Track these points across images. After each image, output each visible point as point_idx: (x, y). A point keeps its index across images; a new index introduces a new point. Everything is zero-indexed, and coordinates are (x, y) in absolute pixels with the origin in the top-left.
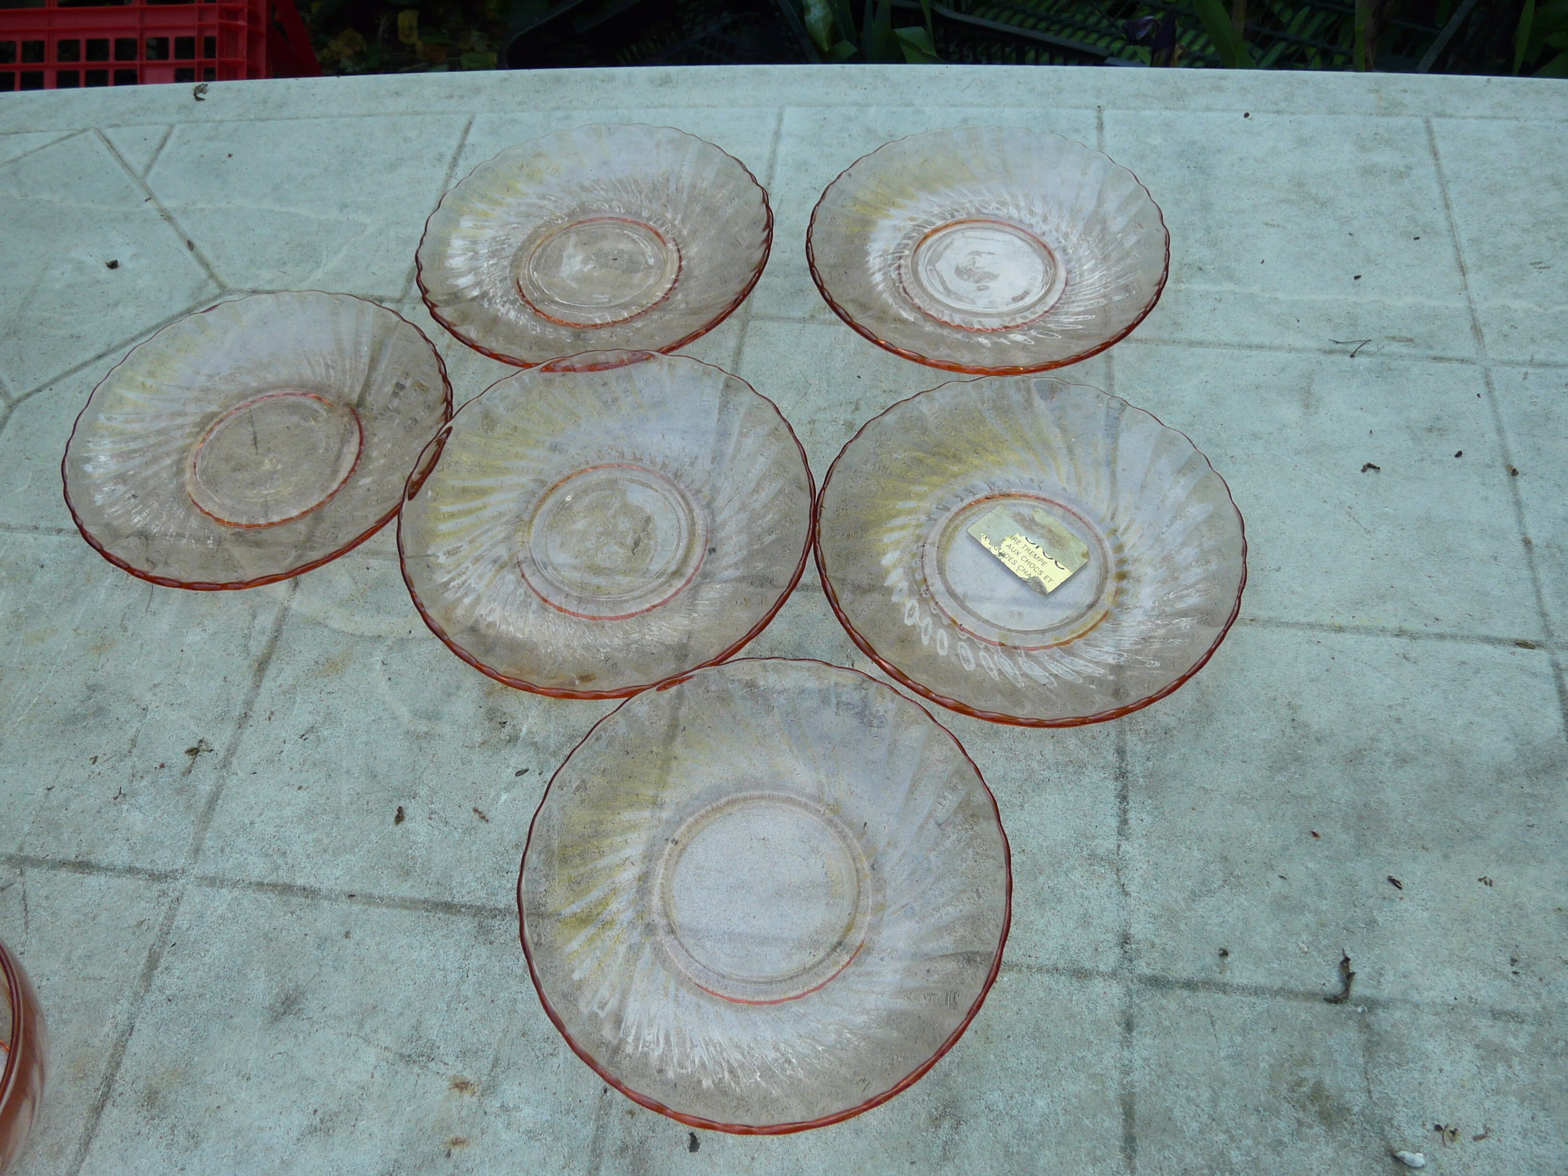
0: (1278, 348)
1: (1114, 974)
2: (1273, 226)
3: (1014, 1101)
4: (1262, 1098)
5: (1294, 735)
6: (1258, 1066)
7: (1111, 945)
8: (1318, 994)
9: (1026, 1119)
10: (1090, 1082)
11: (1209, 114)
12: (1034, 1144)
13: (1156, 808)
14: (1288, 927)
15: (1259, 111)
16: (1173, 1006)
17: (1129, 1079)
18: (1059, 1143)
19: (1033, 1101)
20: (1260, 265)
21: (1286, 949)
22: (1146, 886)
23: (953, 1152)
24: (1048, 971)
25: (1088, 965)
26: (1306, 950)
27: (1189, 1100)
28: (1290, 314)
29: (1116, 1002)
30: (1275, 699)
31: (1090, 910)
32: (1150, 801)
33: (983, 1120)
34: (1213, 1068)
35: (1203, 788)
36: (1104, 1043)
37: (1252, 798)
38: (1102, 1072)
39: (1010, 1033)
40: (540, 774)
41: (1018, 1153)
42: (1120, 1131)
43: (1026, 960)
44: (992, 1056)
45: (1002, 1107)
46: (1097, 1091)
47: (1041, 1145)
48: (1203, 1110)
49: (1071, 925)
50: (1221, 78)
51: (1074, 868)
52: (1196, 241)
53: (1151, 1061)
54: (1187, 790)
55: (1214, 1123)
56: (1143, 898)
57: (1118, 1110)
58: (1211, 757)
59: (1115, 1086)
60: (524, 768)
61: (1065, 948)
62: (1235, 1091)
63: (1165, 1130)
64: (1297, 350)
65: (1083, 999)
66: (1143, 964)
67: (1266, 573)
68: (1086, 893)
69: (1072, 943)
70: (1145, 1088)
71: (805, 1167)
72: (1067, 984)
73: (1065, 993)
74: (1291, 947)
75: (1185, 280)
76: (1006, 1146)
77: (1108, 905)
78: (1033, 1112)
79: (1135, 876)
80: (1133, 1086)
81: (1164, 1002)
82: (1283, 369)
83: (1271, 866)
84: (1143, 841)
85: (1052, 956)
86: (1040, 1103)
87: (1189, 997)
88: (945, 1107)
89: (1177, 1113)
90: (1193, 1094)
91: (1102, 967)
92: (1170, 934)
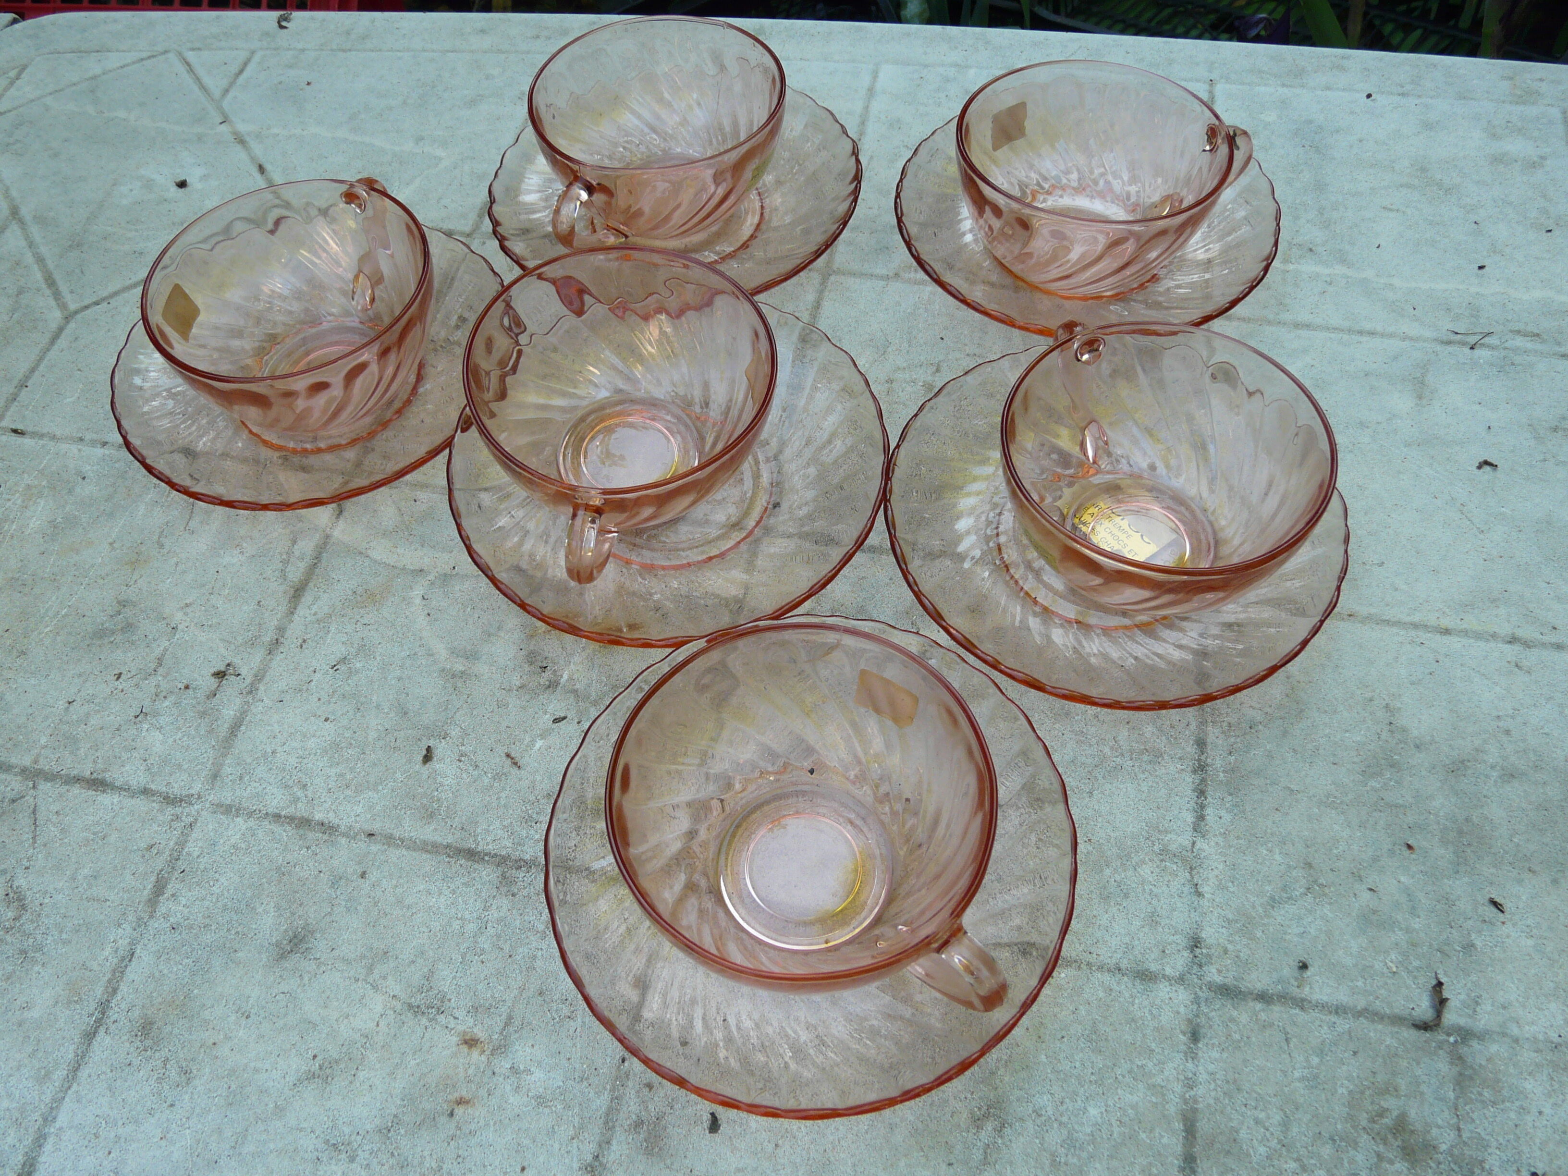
0: (1391, 336)
1: (1181, 980)
2: (1391, 210)
3: (1065, 1107)
4: (1339, 1127)
5: (1390, 740)
6: (1336, 1091)
7: (1180, 947)
8: (1405, 1019)
9: (1076, 1127)
10: (1149, 1093)
11: (1328, 92)
12: (1084, 1155)
13: (1236, 806)
14: (1376, 944)
15: (1383, 93)
16: (1244, 1018)
17: (1192, 1093)
18: (1111, 1157)
19: (1085, 1108)
20: (1375, 249)
21: (1372, 967)
22: (1221, 887)
23: (995, 1156)
24: (1109, 970)
25: (1154, 967)
26: (1394, 969)
27: (1257, 1121)
28: (1406, 301)
29: (1182, 1010)
30: (1371, 700)
31: (1159, 909)
32: (1230, 798)
33: (1029, 1124)
34: (1286, 1089)
35: (1289, 788)
36: (1166, 1052)
37: (1341, 803)
38: (1163, 1084)
39: (1064, 1033)
40: (579, 723)
41: (1066, 1164)
42: (1179, 1149)
43: (1086, 957)
44: (1043, 1057)
45: (1050, 1113)
46: (1156, 1103)
47: (1091, 1157)
48: (1272, 1134)
49: (1137, 923)
50: (1343, 58)
51: (1143, 862)
52: (1308, 221)
53: (1218, 1076)
54: (1271, 789)
55: (1284, 1149)
56: (1217, 900)
57: (1178, 1126)
58: (1299, 756)
59: (1177, 1100)
60: (563, 715)
61: (1129, 947)
62: (1309, 1117)
63: (1229, 1152)
64: (1411, 339)
65: (1146, 1003)
66: (1214, 971)
67: (1368, 567)
68: (1155, 890)
69: (1137, 942)
70: (1209, 1105)
71: (832, 1159)
72: (1130, 985)
73: (1127, 995)
74: (1378, 966)
75: (1293, 260)
76: (1053, 1155)
77: (1179, 905)
78: (1084, 1121)
79: (1210, 876)
80: (1196, 1102)
81: (1235, 1013)
82: (1396, 358)
83: (1360, 876)
84: (1220, 840)
85: (1115, 955)
86: (1093, 1112)
87: (1263, 1010)
88: (989, 1107)
89: (1243, 1134)
90: (1262, 1115)
91: (1168, 971)
92: (1245, 941)
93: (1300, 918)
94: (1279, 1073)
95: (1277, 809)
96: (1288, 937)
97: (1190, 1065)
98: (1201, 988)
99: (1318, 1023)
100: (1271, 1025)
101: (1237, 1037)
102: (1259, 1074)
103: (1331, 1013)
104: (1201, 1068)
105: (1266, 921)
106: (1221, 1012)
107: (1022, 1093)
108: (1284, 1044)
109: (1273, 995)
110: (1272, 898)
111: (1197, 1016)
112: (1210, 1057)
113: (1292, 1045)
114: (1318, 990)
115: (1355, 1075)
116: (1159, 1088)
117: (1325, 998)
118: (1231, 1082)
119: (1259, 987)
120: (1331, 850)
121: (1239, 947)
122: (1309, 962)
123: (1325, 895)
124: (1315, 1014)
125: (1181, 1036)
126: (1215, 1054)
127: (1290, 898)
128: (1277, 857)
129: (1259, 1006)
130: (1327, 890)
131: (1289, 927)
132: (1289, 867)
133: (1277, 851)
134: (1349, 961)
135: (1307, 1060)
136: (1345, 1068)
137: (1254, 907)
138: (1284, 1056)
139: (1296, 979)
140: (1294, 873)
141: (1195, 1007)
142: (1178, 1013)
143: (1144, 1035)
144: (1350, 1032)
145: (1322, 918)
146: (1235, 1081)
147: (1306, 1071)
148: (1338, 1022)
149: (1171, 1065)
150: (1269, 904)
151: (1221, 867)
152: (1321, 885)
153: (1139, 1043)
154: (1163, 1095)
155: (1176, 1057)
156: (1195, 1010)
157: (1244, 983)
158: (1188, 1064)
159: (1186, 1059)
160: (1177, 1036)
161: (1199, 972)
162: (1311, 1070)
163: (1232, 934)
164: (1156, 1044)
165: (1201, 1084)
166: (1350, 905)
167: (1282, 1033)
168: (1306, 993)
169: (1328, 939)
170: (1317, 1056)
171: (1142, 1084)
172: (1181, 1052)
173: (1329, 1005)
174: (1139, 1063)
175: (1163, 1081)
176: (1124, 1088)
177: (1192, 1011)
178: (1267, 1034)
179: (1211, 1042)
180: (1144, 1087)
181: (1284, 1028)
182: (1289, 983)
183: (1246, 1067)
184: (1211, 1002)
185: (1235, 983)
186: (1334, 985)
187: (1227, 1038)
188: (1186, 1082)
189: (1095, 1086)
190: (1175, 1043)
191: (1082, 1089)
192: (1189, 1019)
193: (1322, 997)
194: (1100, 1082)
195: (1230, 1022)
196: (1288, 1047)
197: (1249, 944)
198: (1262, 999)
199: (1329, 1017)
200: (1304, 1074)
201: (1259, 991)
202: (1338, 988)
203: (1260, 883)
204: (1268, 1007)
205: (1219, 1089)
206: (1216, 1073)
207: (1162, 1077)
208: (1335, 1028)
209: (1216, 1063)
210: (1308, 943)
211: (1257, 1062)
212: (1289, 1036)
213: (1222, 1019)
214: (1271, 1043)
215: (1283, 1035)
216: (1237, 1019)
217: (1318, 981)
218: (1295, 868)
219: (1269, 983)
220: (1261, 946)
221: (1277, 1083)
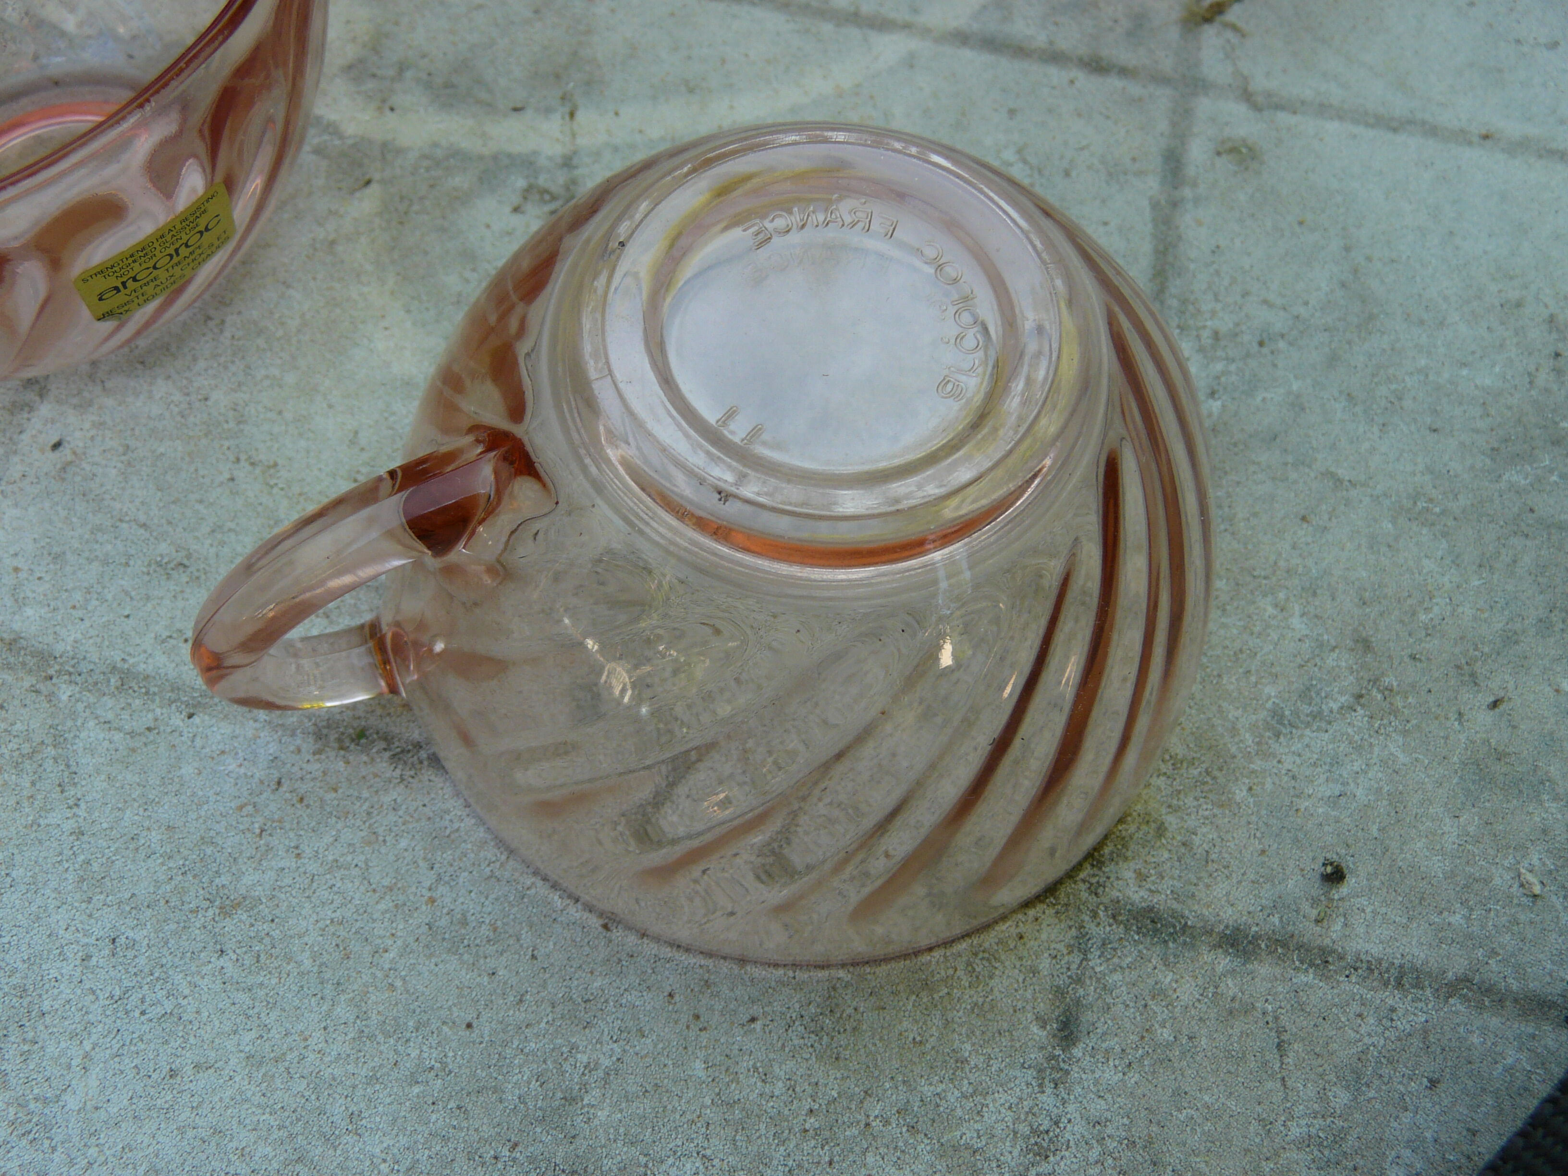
93: (1336, 762)
94: (1254, 1126)
95: (1304, 519)
96: (1304, 804)
97: (1047, 1099)
98: (1095, 915)
99: (1355, 1007)
100: (1248, 1009)
101: (1166, 1034)
102: (1208, 1126)
103: (1386, 984)
104: (1071, 1108)
105: (1258, 764)
106: (1134, 974)
107: (634, 1151)
108: (1272, 1056)
109: (1257, 937)
110: (1277, 714)
111: (1079, 981)
112: (1096, 1082)
113: (1289, 1060)
114: (1361, 930)
115: (1428, 1135)
116: (966, 1154)
117: (1376, 950)
118: (1140, 1143)
119: (1229, 915)
120: (1414, 614)
121: (1191, 822)
122: (1348, 863)
123: (1394, 712)
124: (1351, 986)
125: (1035, 1029)
126: (1110, 1075)
127: (1317, 716)
128: (1296, 622)
129: (1223, 962)
130: (1399, 702)
131: (1310, 780)
132: (1321, 646)
133: (1297, 609)
134: (1437, 866)
135: (1322, 1096)
136: (1406, 1118)
137: (1234, 731)
138: (1270, 1085)
139: (1315, 902)
140: (1330, 661)
141: (1076, 958)
142: (1034, 971)
143: (947, 1023)
144: (1426, 1032)
145: (1383, 762)
146: (1149, 1142)
147: (1319, 1122)
148: (1401, 1007)
149: (1002, 1097)
150: (1268, 727)
152: (1388, 692)
153: (932, 1041)
155: (1016, 1078)
156: (1074, 967)
157: (1196, 907)
158: (1043, 1098)
159: (1040, 1085)
160: (1026, 1028)
161: (1094, 875)
162: (1329, 1120)
163: (1179, 792)
164: (973, 1044)
165: (1068, 1147)
166: (1447, 738)
167: (1271, 1029)
168: (1334, 936)
169: (1393, 813)
170: (1347, 1088)
171: (926, 1141)
172: (1030, 1067)
173: (1385, 965)
174: (927, 1091)
175: (979, 1137)
176: (882, 1150)
177: (1069, 969)
178: (1237, 1031)
179: (1104, 1045)
180: (931, 1152)
181: (1276, 1018)
182: (1297, 911)
183: (1179, 1110)
184: (1115, 949)
185: (1175, 905)
186: (1398, 919)
187: (1143, 1037)
188: (1032, 1141)
189: (813, 1142)
190: (1018, 1045)
191: (782, 1148)
192: (1058, 987)
193: (1368, 946)
194: (827, 1134)
195: (1153, 998)
196: (1282, 1064)
197: (1215, 816)
198: (1232, 946)
199: (1380, 995)
200: (1313, 1131)
201: (1227, 927)
202: (1405, 927)
203: (1253, 679)
204: (1244, 965)
205: (1110, 1161)
206: (1107, 1120)
207: (978, 1126)
208: (1392, 1020)
209: (1108, 1096)
210: (1348, 820)
211: (1206, 1098)
212: (1285, 1037)
213: (1135, 990)
214: (1244, 1053)
215: (1273, 1034)
216: (1170, 992)
217: (1363, 911)
218: (1333, 649)
219: (1251, 909)
220: (1243, 821)
221: (1247, 1151)
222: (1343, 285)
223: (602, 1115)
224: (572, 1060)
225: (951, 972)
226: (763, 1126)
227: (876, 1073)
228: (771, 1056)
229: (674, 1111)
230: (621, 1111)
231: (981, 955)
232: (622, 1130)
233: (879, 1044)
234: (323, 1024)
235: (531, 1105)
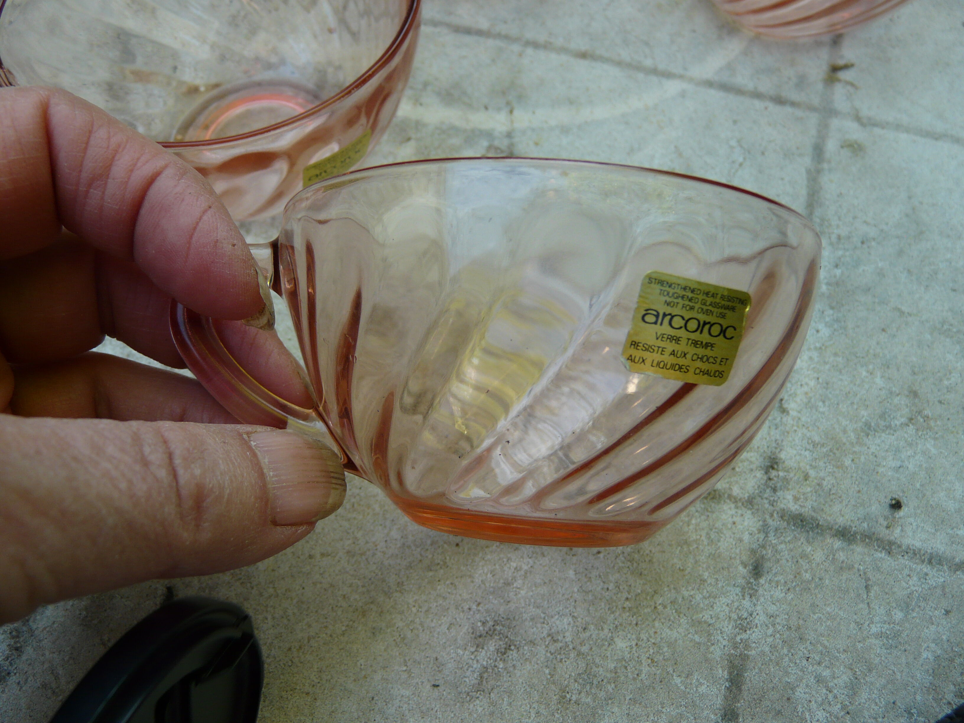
93: (898, 450)
94: (853, 625)
95: (883, 330)
96: (881, 470)
97: (746, 603)
98: (772, 515)
99: (906, 572)
100: (850, 568)
101: (807, 576)
102: (829, 623)
103: (923, 561)
104: (759, 608)
105: (857, 448)
106: (792, 546)
107: (539, 611)
108: (863, 592)
109: (855, 533)
110: (868, 425)
111: (763, 547)
112: (771, 596)
113: (872, 594)
114: (910, 534)
115: (944, 637)
116: (705, 626)
117: (918, 544)
118: (794, 628)
119: (841, 521)
120: (941, 380)
121: (822, 474)
122: (904, 500)
123: (930, 428)
124: (905, 561)
125: (741, 568)
126: (778, 594)
127: (889, 427)
128: (879, 381)
129: (838, 544)
130: (932, 423)
131: (884, 458)
132: (891, 393)
133: (879, 374)
134: (951, 506)
135: (888, 613)
136: (933, 628)
137: (845, 431)
138: (861, 606)
139: (886, 518)
140: (896, 400)
141: (762, 536)
142: (741, 540)
143: (696, 562)
144: (943, 587)
145: (924, 453)
146: (799, 628)
147: (886, 626)
148: (931, 574)
149: (723, 600)
150: (862, 430)
151: (812, 383)
152: (926, 418)
153: (689, 570)
154: (710, 635)
155: (731, 591)
156: (761, 540)
157: (824, 516)
158: (744, 602)
159: (743, 596)
160: (736, 567)
161: (772, 496)
162: (892, 626)
163: (816, 459)
164: (709, 573)
165: (756, 627)
166: (957, 443)
167: (862, 578)
168: (896, 535)
169: (928, 478)
170: (902, 610)
171: (685, 618)
172: (738, 586)
173: (922, 552)
174: (686, 594)
175: (711, 618)
176: (663, 620)
177: (758, 541)
178: (844, 577)
179: (776, 579)
180: (688, 623)
181: (865, 573)
182: (877, 522)
183: (814, 614)
184: (782, 533)
185: (813, 514)
186: (930, 530)
187: (795, 577)
188: (739, 622)
189: (628, 614)
190: (732, 575)
191: (612, 616)
192: (753, 549)
193: (914, 542)
194: (635, 610)
195: (801, 558)
196: (868, 596)
197: (834, 472)
198: (842, 536)
199: (919, 567)
200: (884, 630)
201: (840, 526)
202: (934, 534)
203: (855, 407)
204: (849, 545)
205: (778, 635)
206: (777, 615)
207: (711, 613)
208: (926, 579)
209: (778, 604)
210: (904, 479)
211: (828, 609)
212: (870, 583)
213: (792, 553)
214: (848, 589)
215: (863, 581)
216: (810, 556)
217: (911, 524)
218: (898, 395)
219: (852, 519)
220: (849, 476)
221: (849, 637)
222: (907, 215)
223: (523, 592)
224: (508, 565)
225: (698, 537)
226: (603, 604)
227: (660, 583)
228: (608, 570)
229: (559, 593)
230: (532, 591)
231: (714, 530)
232: (532, 600)
233: (662, 569)
234: (385, 539)
235: (487, 585)
